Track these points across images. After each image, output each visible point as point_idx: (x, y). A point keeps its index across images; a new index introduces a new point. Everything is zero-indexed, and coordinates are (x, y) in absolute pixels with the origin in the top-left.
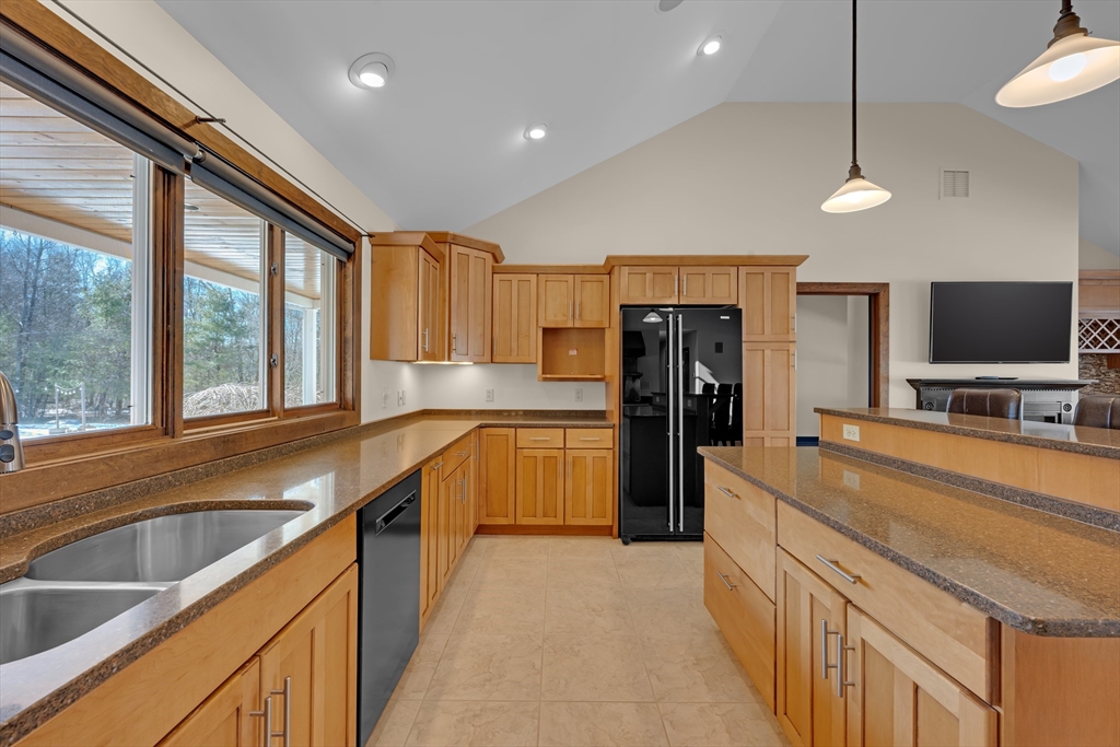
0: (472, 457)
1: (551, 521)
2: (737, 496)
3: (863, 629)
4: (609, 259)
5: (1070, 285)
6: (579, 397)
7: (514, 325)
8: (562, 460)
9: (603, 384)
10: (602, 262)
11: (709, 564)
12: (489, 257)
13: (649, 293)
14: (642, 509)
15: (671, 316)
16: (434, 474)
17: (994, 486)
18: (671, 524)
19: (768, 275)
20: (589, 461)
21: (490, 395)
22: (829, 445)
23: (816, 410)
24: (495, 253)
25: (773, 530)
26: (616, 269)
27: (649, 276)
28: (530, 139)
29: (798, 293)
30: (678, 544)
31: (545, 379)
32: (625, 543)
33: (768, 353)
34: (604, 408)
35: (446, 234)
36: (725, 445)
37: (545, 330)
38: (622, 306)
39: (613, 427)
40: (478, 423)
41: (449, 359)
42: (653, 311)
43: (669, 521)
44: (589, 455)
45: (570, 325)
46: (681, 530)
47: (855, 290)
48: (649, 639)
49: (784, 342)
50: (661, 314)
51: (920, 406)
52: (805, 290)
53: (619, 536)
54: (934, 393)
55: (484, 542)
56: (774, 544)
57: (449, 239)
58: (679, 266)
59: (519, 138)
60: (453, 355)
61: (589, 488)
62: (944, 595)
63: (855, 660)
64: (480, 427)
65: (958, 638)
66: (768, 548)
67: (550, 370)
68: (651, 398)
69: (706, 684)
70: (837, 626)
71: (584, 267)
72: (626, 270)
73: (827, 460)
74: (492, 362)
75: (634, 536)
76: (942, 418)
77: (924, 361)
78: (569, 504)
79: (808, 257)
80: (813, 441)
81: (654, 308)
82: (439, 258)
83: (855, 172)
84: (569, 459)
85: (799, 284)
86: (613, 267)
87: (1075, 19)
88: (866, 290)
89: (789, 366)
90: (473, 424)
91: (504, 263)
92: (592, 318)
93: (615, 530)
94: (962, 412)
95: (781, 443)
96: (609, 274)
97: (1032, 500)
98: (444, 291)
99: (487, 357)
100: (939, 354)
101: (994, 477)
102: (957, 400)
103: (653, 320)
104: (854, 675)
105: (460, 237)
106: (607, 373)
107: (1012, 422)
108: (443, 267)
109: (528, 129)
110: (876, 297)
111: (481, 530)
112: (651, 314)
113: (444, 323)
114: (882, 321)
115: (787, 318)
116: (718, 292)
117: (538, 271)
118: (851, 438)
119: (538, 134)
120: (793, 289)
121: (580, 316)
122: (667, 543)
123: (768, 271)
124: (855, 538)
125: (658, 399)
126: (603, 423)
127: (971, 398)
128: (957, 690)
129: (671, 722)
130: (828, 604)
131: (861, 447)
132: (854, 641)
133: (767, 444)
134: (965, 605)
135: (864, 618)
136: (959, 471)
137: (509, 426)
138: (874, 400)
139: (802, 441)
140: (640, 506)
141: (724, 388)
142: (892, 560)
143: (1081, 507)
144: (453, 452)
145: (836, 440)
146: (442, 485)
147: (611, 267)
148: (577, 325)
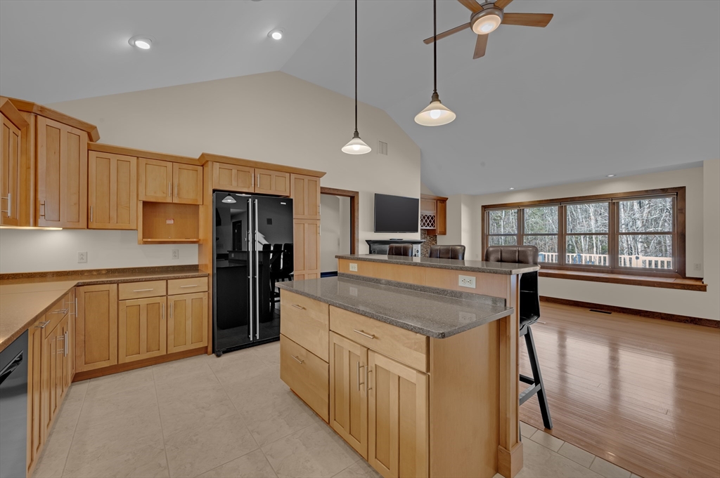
0: (69, 314)
1: (156, 354)
2: (304, 308)
3: (377, 360)
4: (203, 155)
5: (418, 200)
6: (176, 255)
7: (113, 198)
8: (164, 304)
9: (197, 245)
10: (197, 157)
11: (283, 353)
12: (84, 135)
13: (234, 183)
14: (226, 331)
15: (250, 200)
16: (38, 333)
17: (411, 285)
18: (251, 336)
19: (306, 181)
20: (189, 302)
21: (83, 257)
22: (343, 275)
23: (336, 257)
24: (91, 133)
25: (327, 323)
26: (210, 163)
27: (234, 171)
28: (135, 46)
29: (321, 193)
30: (255, 348)
31: (145, 243)
32: (218, 356)
33: (306, 225)
34: (197, 263)
35: (32, 105)
36: (283, 281)
37: (145, 204)
38: (214, 191)
39: (208, 276)
40: (75, 283)
41: (36, 224)
42: (229, 195)
43: (249, 334)
44: (188, 298)
45: (169, 200)
46: (258, 338)
47: (344, 194)
48: (247, 412)
49: (314, 220)
50: (235, 198)
51: (370, 253)
52: (325, 191)
53: (213, 352)
54: (377, 247)
55: (84, 387)
56: (328, 330)
57: (35, 110)
58: (255, 168)
59: (124, 42)
60: (41, 220)
61: (189, 322)
62: (410, 332)
63: (372, 377)
64: (78, 286)
65: (416, 350)
66: (324, 334)
67: (149, 236)
68: (227, 254)
69: (288, 424)
70: (363, 363)
71: (182, 158)
72: (217, 165)
73: (342, 283)
74: (88, 228)
75: (224, 349)
76: (385, 257)
77: (371, 231)
78: (171, 338)
79: (325, 173)
80: (335, 274)
81: (230, 193)
82: (21, 126)
83: (356, 135)
84: (171, 303)
85: (322, 188)
86: (207, 161)
87: (438, 96)
88: (349, 194)
89: (317, 233)
90: (70, 284)
91: (99, 142)
92: (188, 196)
93: (210, 349)
94: (393, 255)
95: (313, 277)
96: (202, 166)
97: (424, 289)
98: (28, 159)
99: (83, 223)
100: (379, 228)
101: (411, 282)
102: (391, 249)
103: (229, 201)
104: (372, 384)
105: (50, 110)
106: (201, 237)
107: (410, 257)
108: (27, 134)
109: (135, 38)
110: (353, 198)
111: (78, 377)
112: (228, 197)
113: (28, 190)
114: (356, 211)
115: (316, 206)
116: (278, 187)
117: (138, 155)
118: (353, 270)
119: (143, 45)
120: (319, 191)
121: (178, 194)
122: (248, 349)
123: (307, 178)
124: (372, 317)
125: (233, 255)
126: (197, 274)
127: (396, 248)
128: (415, 372)
129: (271, 456)
130: (358, 353)
131: (358, 274)
132: (371, 367)
133: (306, 278)
134: (418, 334)
135: (376, 354)
136: (399, 280)
137: (111, 283)
138: (353, 251)
139: (323, 275)
140: (224, 329)
141: (277, 247)
142: (389, 323)
143: (438, 289)
144: (55, 311)
145: (346, 272)
146: (45, 342)
147: (204, 161)
148: (176, 201)
